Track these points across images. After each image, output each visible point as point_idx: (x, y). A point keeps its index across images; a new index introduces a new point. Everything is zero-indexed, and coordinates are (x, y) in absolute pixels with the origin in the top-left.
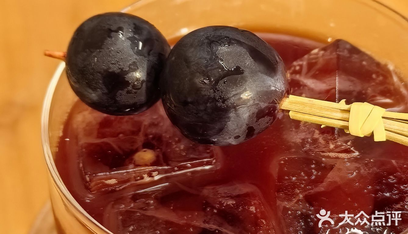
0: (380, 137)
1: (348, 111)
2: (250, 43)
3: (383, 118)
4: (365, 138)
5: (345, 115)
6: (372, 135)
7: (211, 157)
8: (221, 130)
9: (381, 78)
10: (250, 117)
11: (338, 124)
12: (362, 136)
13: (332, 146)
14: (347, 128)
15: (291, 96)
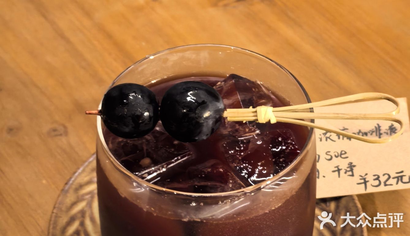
0: (273, 121)
1: (256, 112)
2: (204, 88)
3: (273, 111)
4: (266, 123)
5: (255, 114)
6: (270, 121)
7: (189, 151)
8: (200, 133)
9: (257, 90)
10: (213, 123)
11: (252, 119)
12: (265, 123)
13: (247, 130)
14: (257, 120)
15: (228, 110)
